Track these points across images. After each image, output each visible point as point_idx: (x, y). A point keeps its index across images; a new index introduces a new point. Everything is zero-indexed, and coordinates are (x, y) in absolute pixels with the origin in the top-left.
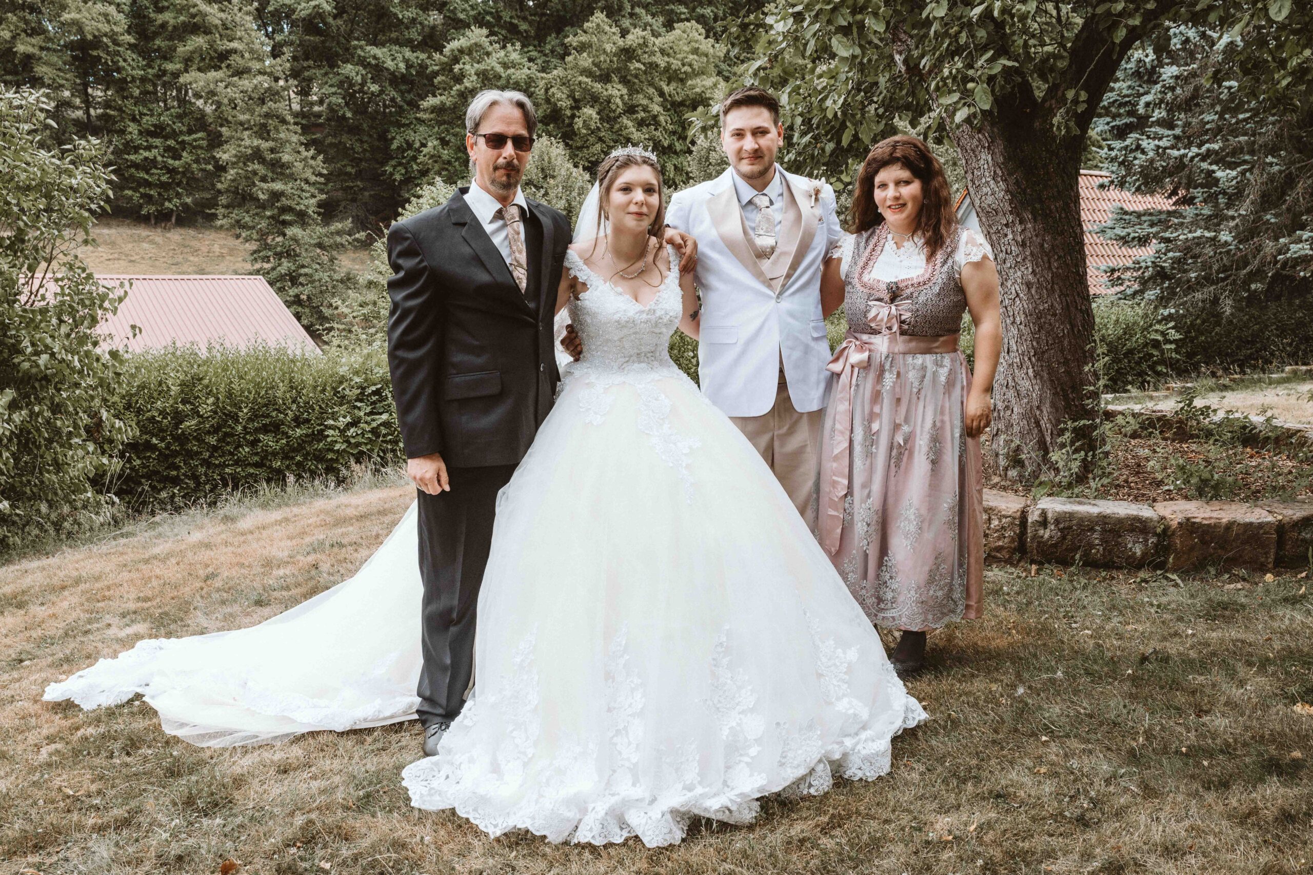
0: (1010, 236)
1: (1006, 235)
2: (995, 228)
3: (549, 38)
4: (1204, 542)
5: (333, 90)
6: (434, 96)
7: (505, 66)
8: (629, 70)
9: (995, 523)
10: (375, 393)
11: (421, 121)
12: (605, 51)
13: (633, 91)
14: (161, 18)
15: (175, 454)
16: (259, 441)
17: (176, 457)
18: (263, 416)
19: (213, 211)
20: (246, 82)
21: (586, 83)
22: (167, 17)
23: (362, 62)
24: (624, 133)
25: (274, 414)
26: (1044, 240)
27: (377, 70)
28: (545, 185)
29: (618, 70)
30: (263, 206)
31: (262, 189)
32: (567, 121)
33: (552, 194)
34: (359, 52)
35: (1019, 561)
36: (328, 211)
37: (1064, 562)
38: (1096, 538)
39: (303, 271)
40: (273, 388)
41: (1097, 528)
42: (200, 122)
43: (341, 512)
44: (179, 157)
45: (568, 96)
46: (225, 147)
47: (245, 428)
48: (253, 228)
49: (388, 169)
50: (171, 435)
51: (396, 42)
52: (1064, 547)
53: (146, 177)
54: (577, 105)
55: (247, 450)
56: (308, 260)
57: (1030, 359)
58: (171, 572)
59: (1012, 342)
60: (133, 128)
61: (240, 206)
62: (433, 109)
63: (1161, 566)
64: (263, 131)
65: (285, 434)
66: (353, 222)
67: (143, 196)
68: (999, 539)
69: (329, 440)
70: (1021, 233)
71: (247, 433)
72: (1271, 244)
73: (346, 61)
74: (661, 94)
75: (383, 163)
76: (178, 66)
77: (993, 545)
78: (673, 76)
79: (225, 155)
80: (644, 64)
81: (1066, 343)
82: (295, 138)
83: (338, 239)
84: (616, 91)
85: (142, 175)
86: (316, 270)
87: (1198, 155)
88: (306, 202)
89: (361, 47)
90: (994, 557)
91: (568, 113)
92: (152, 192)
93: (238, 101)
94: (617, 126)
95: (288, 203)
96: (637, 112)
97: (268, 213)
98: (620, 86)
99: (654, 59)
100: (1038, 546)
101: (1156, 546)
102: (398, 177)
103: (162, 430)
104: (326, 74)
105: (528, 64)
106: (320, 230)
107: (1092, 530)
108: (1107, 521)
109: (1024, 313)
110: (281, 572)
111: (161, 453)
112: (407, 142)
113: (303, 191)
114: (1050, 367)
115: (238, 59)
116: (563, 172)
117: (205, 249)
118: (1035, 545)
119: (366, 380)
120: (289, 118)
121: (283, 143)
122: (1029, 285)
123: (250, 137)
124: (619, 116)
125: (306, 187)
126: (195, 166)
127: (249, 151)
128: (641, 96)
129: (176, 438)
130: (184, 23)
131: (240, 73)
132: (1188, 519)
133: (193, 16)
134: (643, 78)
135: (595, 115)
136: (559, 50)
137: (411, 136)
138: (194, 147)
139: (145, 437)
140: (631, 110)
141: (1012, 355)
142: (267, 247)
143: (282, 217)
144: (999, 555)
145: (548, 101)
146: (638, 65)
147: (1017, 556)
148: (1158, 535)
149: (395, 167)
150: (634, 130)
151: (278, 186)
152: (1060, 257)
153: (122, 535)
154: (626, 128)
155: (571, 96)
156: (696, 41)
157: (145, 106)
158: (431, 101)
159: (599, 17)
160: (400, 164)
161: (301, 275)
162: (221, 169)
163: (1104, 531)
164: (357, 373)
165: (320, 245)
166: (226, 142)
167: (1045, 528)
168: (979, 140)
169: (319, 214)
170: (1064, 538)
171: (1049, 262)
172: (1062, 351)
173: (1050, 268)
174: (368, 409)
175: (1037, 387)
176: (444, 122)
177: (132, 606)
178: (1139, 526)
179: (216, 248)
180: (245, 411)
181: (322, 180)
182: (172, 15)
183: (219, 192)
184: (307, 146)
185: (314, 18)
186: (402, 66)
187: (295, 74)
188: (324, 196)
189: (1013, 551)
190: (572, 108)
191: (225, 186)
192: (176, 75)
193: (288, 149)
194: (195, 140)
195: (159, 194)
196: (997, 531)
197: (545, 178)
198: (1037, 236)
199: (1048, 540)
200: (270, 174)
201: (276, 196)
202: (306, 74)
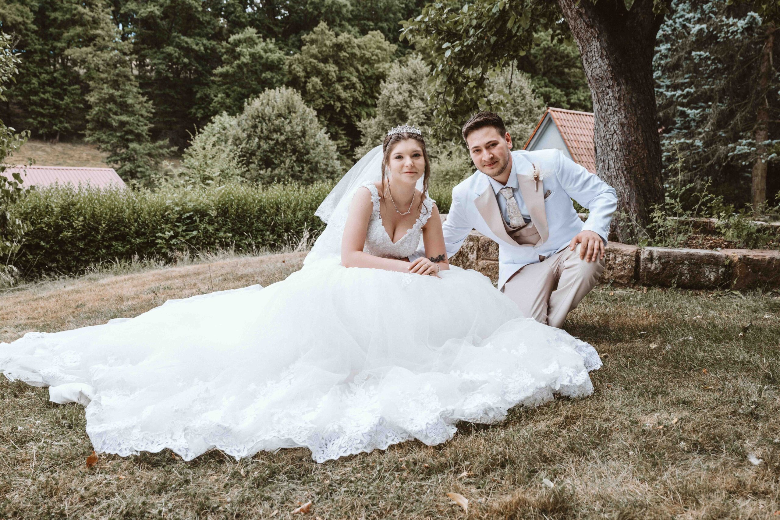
0: (611, 94)
1: (608, 94)
2: (601, 90)
3: (291, 36)
4: (754, 271)
5: (160, 61)
6: (222, 67)
7: (266, 52)
8: (339, 56)
9: (619, 260)
10: (188, 218)
11: (213, 82)
12: (325, 45)
13: (341, 68)
14: (53, 15)
15: (57, 252)
16: (112, 246)
17: (57, 254)
18: (115, 230)
19: (83, 132)
20: (106, 55)
21: (314, 63)
22: (58, 15)
23: (179, 46)
24: (336, 93)
25: (122, 228)
26: (632, 97)
27: (187, 51)
28: (290, 117)
29: (333, 56)
30: (115, 130)
31: (114, 120)
32: (302, 85)
33: (294, 122)
34: (177, 39)
35: (634, 285)
36: (155, 135)
37: (664, 285)
38: (685, 269)
39: (139, 169)
40: (122, 212)
41: (686, 262)
42: (76, 79)
43: (169, 275)
44: (62, 99)
45: (303, 70)
46: (92, 93)
47: (103, 237)
48: (108, 143)
49: (193, 110)
50: (54, 240)
51: (199, 35)
52: (664, 275)
53: (42, 111)
54: (308, 76)
55: (104, 251)
56: (142, 163)
57: (623, 172)
58: (51, 304)
59: (611, 163)
60: (34, 81)
61: (100, 129)
62: (221, 75)
63: (728, 286)
64: (115, 85)
65: (130, 242)
66: (170, 141)
67: (40, 122)
68: (621, 270)
69: (158, 246)
70: (618, 92)
71: (104, 241)
72: (723, 148)
73: (169, 45)
74: (357, 71)
75: (190, 107)
76: (64, 45)
77: (617, 275)
78: (366, 61)
79: (92, 98)
80: (348, 53)
81: (645, 162)
82: (135, 90)
83: (161, 151)
84: (332, 68)
85: (39, 109)
86: (147, 169)
87: (681, 95)
88: (141, 128)
89: (178, 37)
90: (618, 283)
91: (303, 80)
92: (45, 120)
93: (101, 66)
94: (331, 89)
95: (131, 128)
96: (344, 81)
97: (118, 134)
98: (334, 66)
99: (354, 51)
100: (647, 275)
101: (724, 273)
102: (199, 115)
103: (47, 236)
104: (155, 52)
105: (278, 51)
106: (149, 145)
107: (682, 263)
108: (693, 257)
109: (619, 143)
110: (130, 303)
111: (46, 251)
112: (205, 95)
113: (139, 121)
114: (635, 177)
115: (101, 41)
116: (301, 110)
117: (77, 156)
118: (645, 273)
119: (183, 209)
120: (132, 77)
121: (128, 92)
122: (622, 125)
123: (107, 88)
124: (334, 83)
125: (141, 119)
126: (72, 105)
127: (107, 96)
128: (346, 72)
129: (57, 242)
130: (67, 19)
131: (102, 49)
132: (745, 256)
133: (74, 15)
134: (347, 61)
135: (319, 82)
136: (297, 43)
137: (208, 91)
138: (72, 94)
139: (36, 240)
140: (340, 79)
141: (611, 170)
142: (116, 154)
143: (127, 137)
144: (621, 281)
145: (290, 72)
146: (345, 54)
147: (634, 281)
148: (725, 266)
149: (197, 109)
150: (342, 91)
151: (124, 118)
152: (642, 107)
153: (18, 290)
154: (338, 90)
155: (305, 70)
156: (380, 42)
157: (42, 68)
158: (219, 70)
159: (323, 25)
160: (200, 108)
161: (137, 172)
162: (88, 107)
163: (690, 264)
164: (177, 205)
165: (150, 155)
166: (92, 90)
167: (652, 263)
168: (592, 33)
169: (149, 135)
170: (664, 269)
171: (635, 110)
172: (643, 167)
173: (636, 114)
174: (184, 228)
175: (627, 190)
176: (227, 83)
177: (23, 322)
178: (714, 261)
179: (84, 155)
180: (104, 225)
181: (151, 115)
182: (61, 14)
183: (87, 121)
184: (143, 95)
185: (149, 19)
186: (202, 48)
187: (135, 51)
188: (153, 126)
189: (630, 279)
190: (305, 77)
191: (91, 117)
192: (63, 50)
193: (131, 96)
194: (73, 90)
195: (50, 121)
196: (620, 265)
197: (290, 113)
198: (628, 93)
199: (654, 270)
200: (119, 111)
201: (123, 124)
202: (143, 52)
